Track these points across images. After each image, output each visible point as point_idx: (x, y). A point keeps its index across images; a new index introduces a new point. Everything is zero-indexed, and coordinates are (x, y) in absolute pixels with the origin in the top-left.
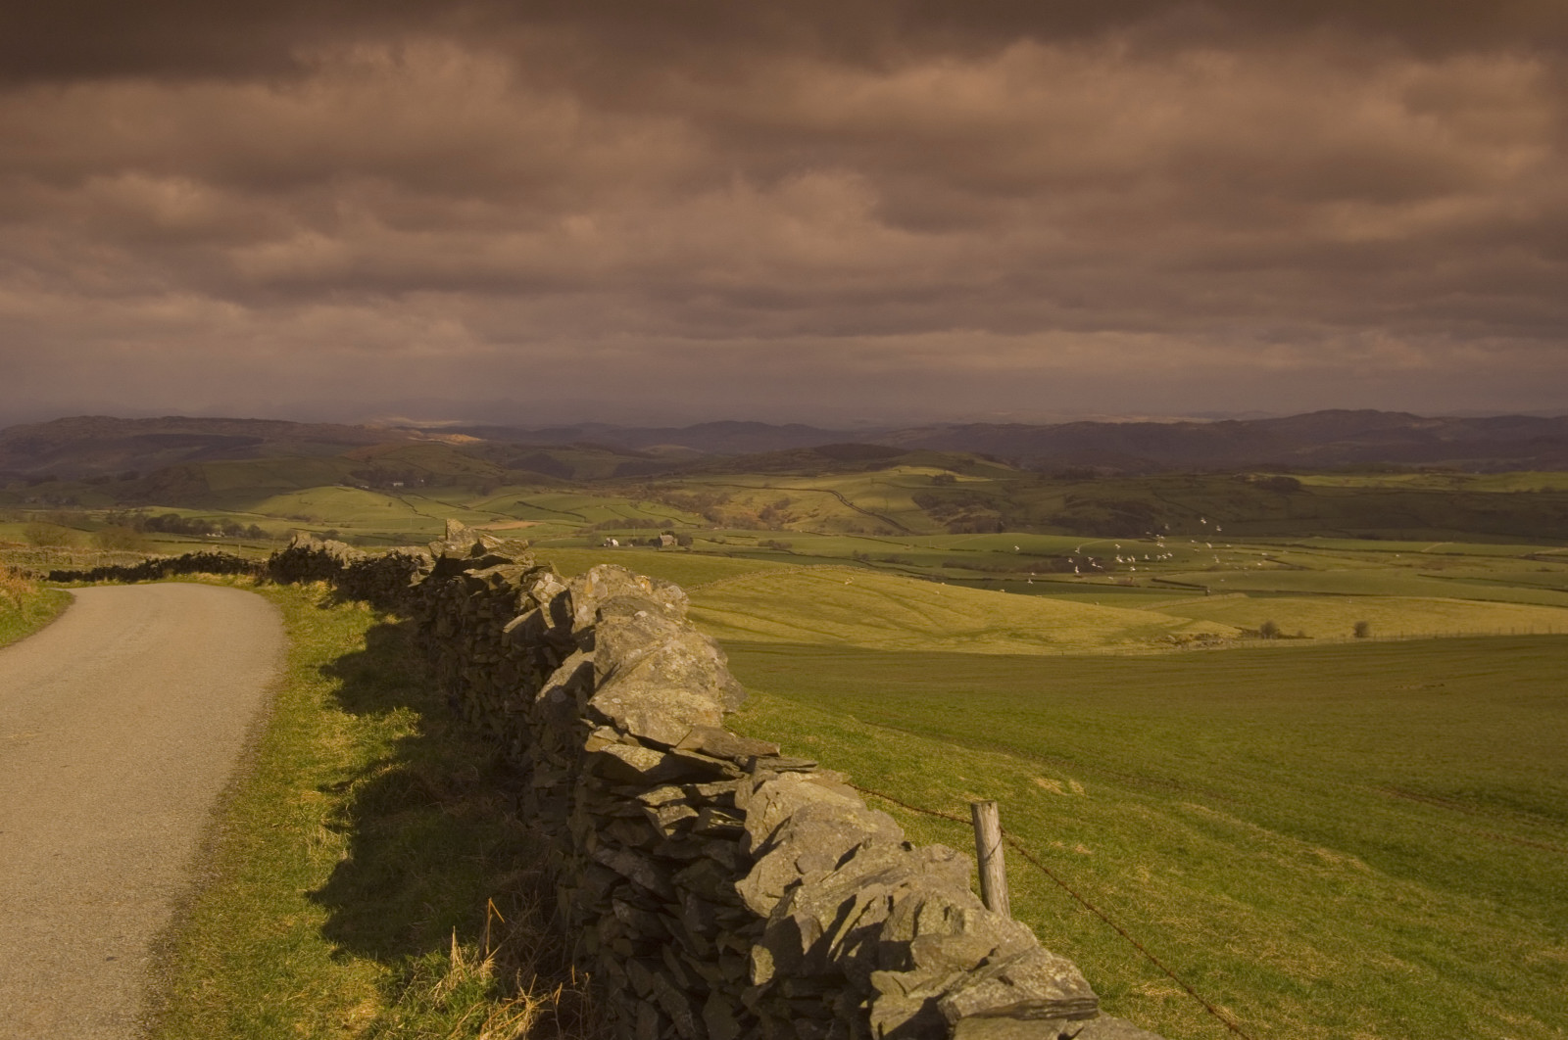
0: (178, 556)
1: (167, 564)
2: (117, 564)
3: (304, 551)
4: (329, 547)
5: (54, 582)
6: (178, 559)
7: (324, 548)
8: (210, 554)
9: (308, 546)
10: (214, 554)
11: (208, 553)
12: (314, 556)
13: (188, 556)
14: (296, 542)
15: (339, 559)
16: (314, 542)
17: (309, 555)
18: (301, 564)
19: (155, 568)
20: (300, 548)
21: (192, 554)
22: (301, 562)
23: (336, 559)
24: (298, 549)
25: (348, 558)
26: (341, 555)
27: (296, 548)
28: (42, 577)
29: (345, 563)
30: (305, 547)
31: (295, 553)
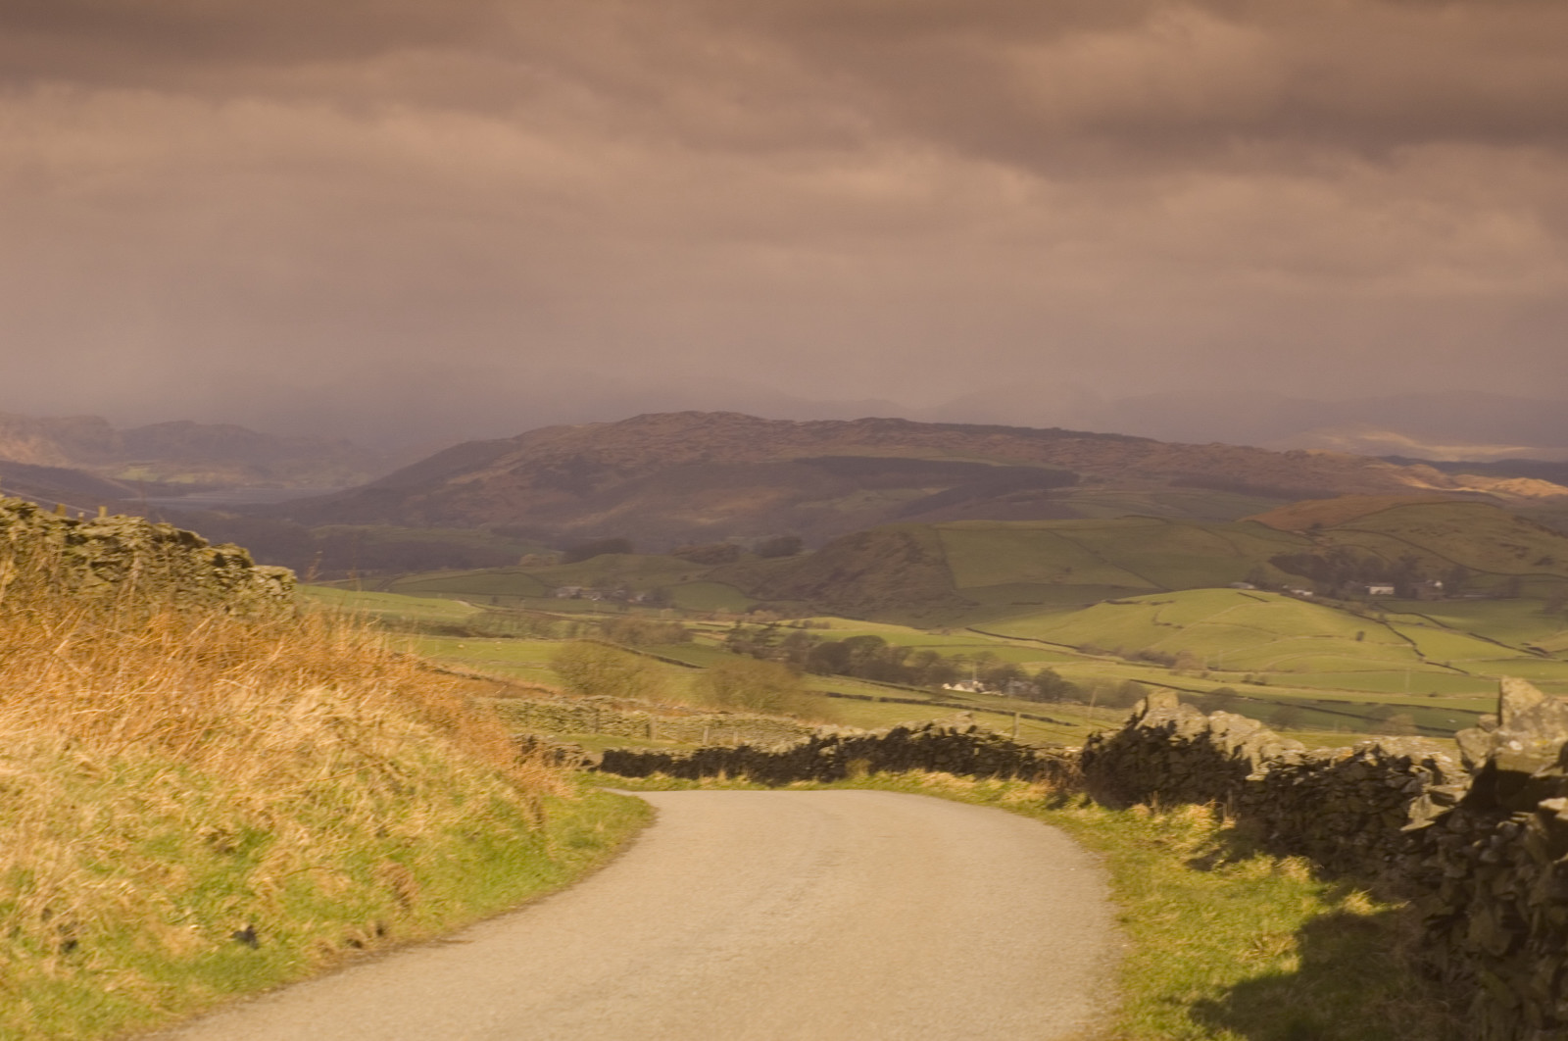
0: (881, 732)
1: (856, 749)
2: (747, 743)
3: (1160, 737)
4: (1219, 728)
5: (613, 776)
6: (882, 738)
7: (1208, 732)
8: (952, 730)
9: (1172, 725)
10: (961, 730)
11: (947, 727)
12: (1184, 748)
13: (902, 732)
14: (1145, 712)
15: (1241, 757)
16: (1186, 716)
17: (1174, 744)
18: (1155, 762)
19: (829, 755)
20: (1153, 726)
21: (912, 729)
22: (1155, 759)
23: (1235, 755)
24: (1148, 728)
25: (1262, 756)
26: (1245, 748)
27: (1143, 727)
28: (586, 762)
29: (1255, 768)
30: (1165, 725)
31: (1141, 737)
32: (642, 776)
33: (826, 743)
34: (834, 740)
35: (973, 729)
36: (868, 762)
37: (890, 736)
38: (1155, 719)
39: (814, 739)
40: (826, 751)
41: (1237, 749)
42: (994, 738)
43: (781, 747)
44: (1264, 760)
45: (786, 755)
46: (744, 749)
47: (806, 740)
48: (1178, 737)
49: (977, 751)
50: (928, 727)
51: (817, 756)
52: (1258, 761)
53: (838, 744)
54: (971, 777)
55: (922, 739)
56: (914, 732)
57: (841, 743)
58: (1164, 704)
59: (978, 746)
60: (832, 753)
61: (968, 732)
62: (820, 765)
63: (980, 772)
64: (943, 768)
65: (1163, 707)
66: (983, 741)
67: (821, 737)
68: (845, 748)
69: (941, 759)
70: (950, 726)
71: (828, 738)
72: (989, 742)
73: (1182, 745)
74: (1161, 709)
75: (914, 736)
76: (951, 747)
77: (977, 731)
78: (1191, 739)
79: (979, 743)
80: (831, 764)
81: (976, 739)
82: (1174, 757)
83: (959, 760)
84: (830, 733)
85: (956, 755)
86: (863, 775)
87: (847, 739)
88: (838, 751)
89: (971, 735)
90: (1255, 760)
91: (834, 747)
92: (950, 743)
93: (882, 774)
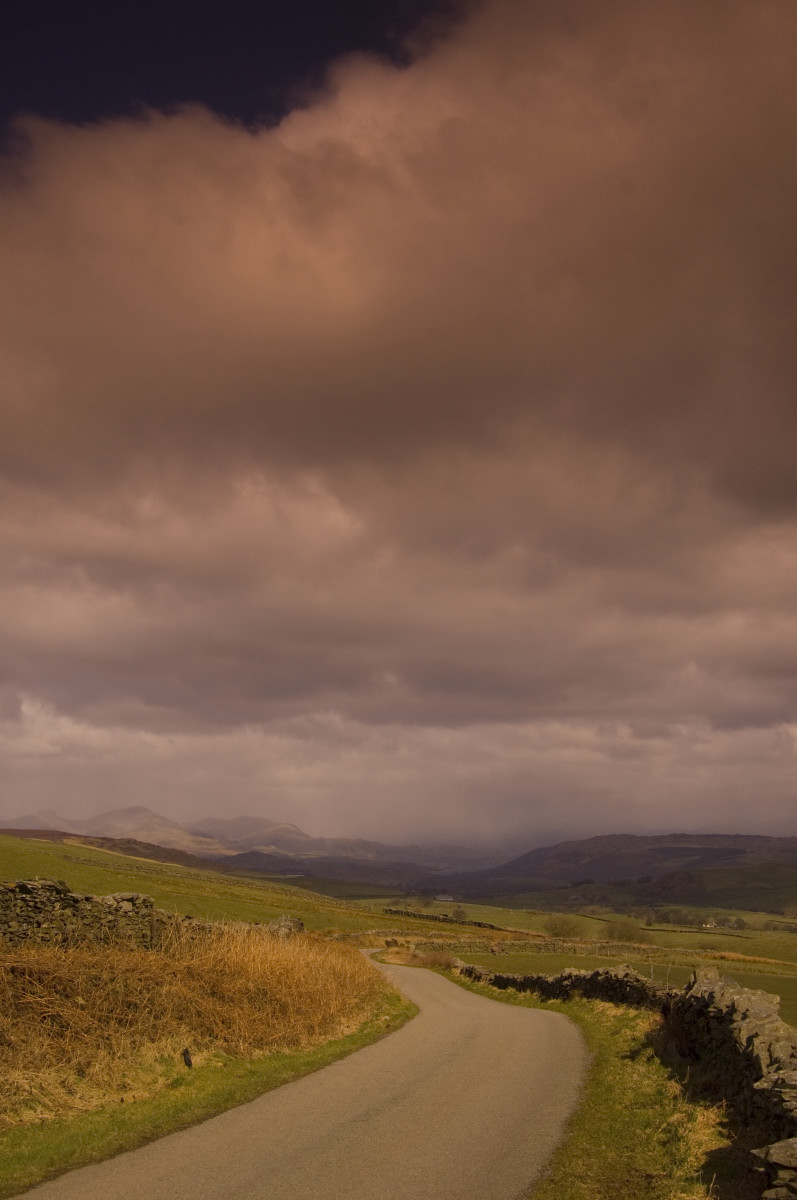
0: (589, 973)
1: (578, 982)
2: (540, 974)
3: (706, 1002)
6: (588, 977)
8: (616, 976)
10: (621, 976)
13: (597, 974)
14: (695, 982)
15: (753, 1050)
16: (722, 988)
17: (712, 1014)
18: (701, 1025)
20: (699, 995)
22: (701, 1023)
23: (748, 1047)
24: (696, 998)
25: (771, 1056)
26: (756, 1041)
27: (692, 996)
28: (491, 980)
29: (765, 1070)
30: (706, 995)
31: (691, 1005)
32: (504, 989)
33: (566, 979)
34: (570, 976)
35: (627, 975)
36: (581, 992)
37: (592, 976)
38: (701, 989)
39: (562, 976)
40: (565, 983)
41: (750, 1040)
42: (638, 980)
43: (550, 979)
44: (774, 1061)
45: (552, 983)
46: (539, 978)
47: (559, 976)
48: (715, 1008)
49: (628, 988)
50: (607, 973)
51: (562, 986)
52: (768, 1061)
54: (624, 1006)
55: (604, 979)
56: (601, 975)
57: (573, 978)
58: (709, 976)
59: (629, 986)
60: (568, 984)
61: (624, 977)
62: (564, 990)
63: (630, 1002)
64: (611, 999)
65: (707, 979)
66: (632, 983)
67: (564, 975)
68: (575, 982)
69: (611, 993)
70: (615, 973)
71: (567, 976)
72: (635, 983)
73: (718, 1015)
74: (706, 981)
75: (600, 978)
76: (615, 986)
77: (629, 976)
78: (725, 1010)
79: (629, 984)
80: (569, 990)
81: (627, 981)
82: (713, 1024)
83: (620, 994)
84: (568, 973)
85: (618, 990)
86: (577, 999)
87: (576, 976)
88: (572, 983)
89: (625, 979)
90: (764, 1060)
91: (570, 980)
92: (616, 983)
93: (585, 1000)
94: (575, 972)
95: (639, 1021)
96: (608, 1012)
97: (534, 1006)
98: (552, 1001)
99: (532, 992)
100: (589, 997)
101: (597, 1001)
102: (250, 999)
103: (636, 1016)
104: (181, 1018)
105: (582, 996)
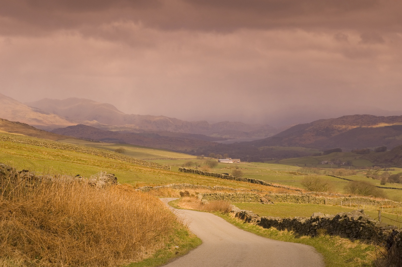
0: (332, 217)
6: (332, 219)
8: (352, 218)
10: (356, 218)
11: (350, 217)
13: (338, 217)
19: (315, 225)
21: (341, 216)
28: (258, 221)
33: (314, 220)
34: (317, 219)
35: (360, 218)
36: (326, 230)
37: (334, 219)
40: (314, 223)
42: (369, 222)
43: (303, 221)
45: (304, 224)
46: (295, 220)
47: (310, 218)
49: (361, 228)
50: (346, 216)
51: (311, 226)
53: (319, 221)
54: (358, 241)
55: (343, 221)
56: (341, 218)
57: (320, 220)
59: (362, 226)
60: (316, 224)
61: (358, 219)
62: (313, 229)
63: (362, 238)
64: (348, 237)
66: (364, 224)
67: (313, 218)
68: (322, 223)
69: (348, 231)
70: (352, 216)
71: (315, 218)
72: (367, 224)
75: (340, 220)
76: (351, 226)
77: (362, 219)
79: (362, 225)
80: (316, 229)
81: (361, 223)
83: (355, 232)
84: (316, 216)
85: (354, 229)
86: (322, 235)
87: (323, 218)
88: (319, 224)
89: (360, 221)
91: (317, 222)
92: (352, 224)
93: (328, 236)
94: (321, 216)
95: (368, 252)
96: (345, 246)
97: (290, 240)
98: (303, 237)
99: (289, 231)
100: (332, 234)
101: (337, 237)
102: (71, 232)
103: (366, 249)
104: (15, 245)
105: (326, 233)
